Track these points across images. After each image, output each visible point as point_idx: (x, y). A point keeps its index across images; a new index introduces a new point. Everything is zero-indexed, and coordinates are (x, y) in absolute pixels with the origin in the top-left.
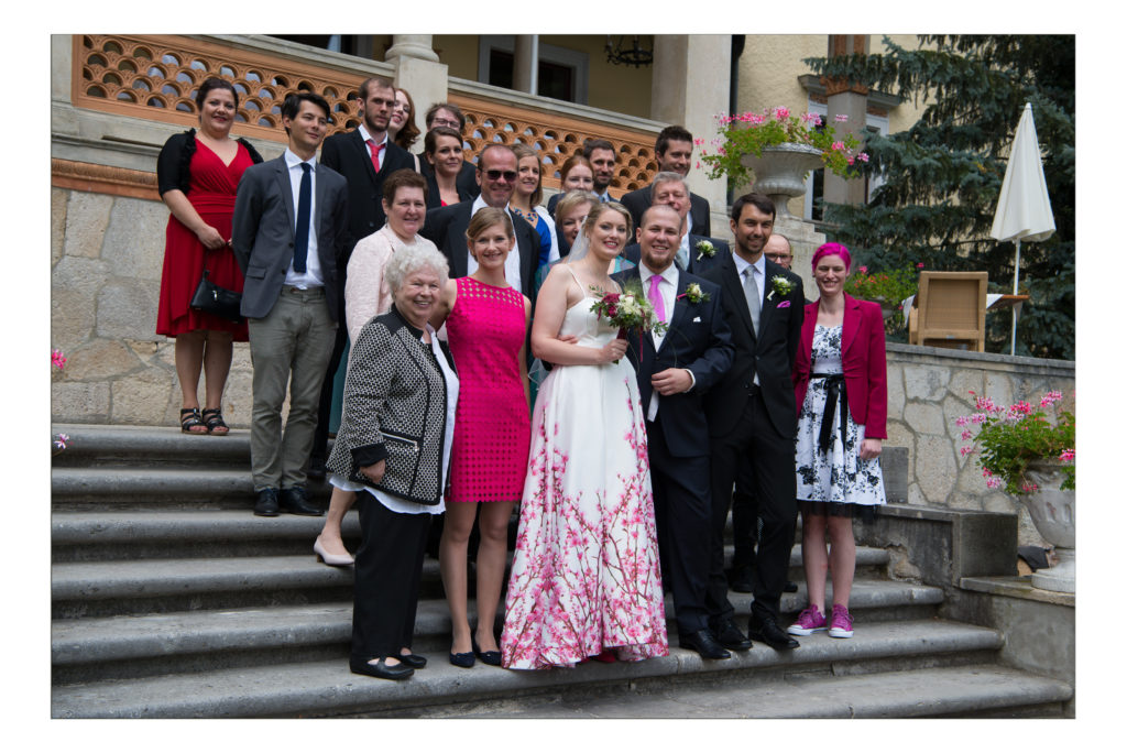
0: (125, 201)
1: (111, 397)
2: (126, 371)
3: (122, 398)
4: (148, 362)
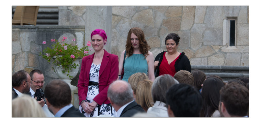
1: (208, 62)
2: (212, 54)
3: (211, 62)
4: (218, 51)
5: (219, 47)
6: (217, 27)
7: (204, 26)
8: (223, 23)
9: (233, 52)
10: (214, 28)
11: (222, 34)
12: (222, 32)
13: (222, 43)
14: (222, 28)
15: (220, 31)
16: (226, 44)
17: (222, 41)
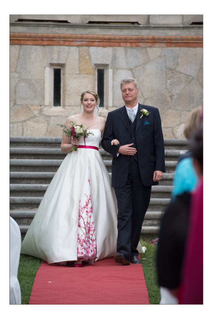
0: (25, 46)
1: (23, 129)
2: (29, 118)
3: (27, 130)
4: (37, 114)
5: (40, 108)
6: (37, 78)
7: (16, 76)
8: (44, 72)
9: (60, 116)
10: (31, 80)
11: (43, 88)
12: (44, 85)
13: (44, 101)
14: (44, 80)
15: (40, 85)
16: (50, 104)
17: (44, 98)
